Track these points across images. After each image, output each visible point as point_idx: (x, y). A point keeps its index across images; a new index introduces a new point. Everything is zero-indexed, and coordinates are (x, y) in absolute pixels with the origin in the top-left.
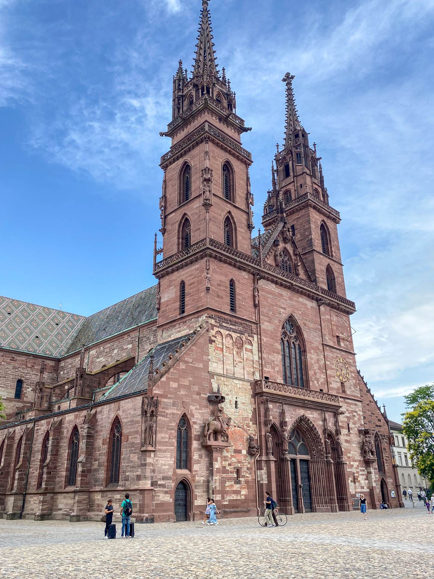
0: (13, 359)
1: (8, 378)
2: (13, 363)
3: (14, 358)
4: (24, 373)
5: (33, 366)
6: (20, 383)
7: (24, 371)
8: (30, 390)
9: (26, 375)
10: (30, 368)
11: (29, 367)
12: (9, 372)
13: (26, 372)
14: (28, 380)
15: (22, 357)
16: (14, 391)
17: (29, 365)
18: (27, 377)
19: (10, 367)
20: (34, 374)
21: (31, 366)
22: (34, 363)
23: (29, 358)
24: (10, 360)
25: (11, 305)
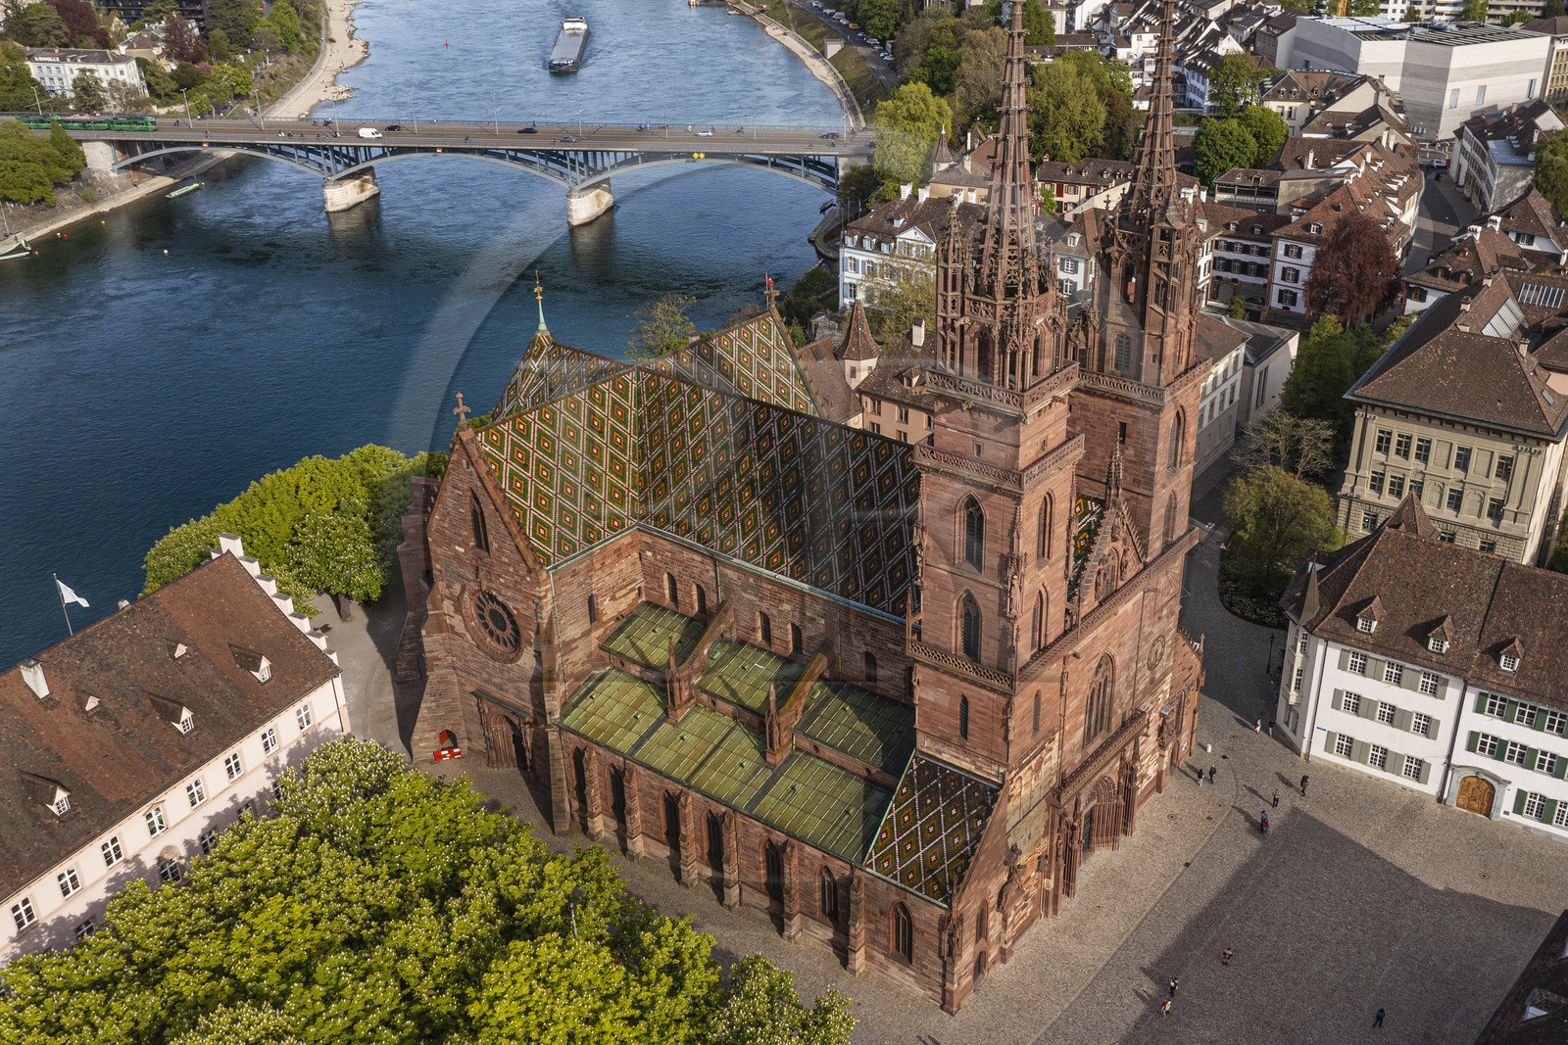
6: (591, 601)
8: (606, 602)
14: (602, 588)
16: (588, 619)
17: (598, 566)
19: (574, 587)
22: (604, 558)
25: (517, 439)
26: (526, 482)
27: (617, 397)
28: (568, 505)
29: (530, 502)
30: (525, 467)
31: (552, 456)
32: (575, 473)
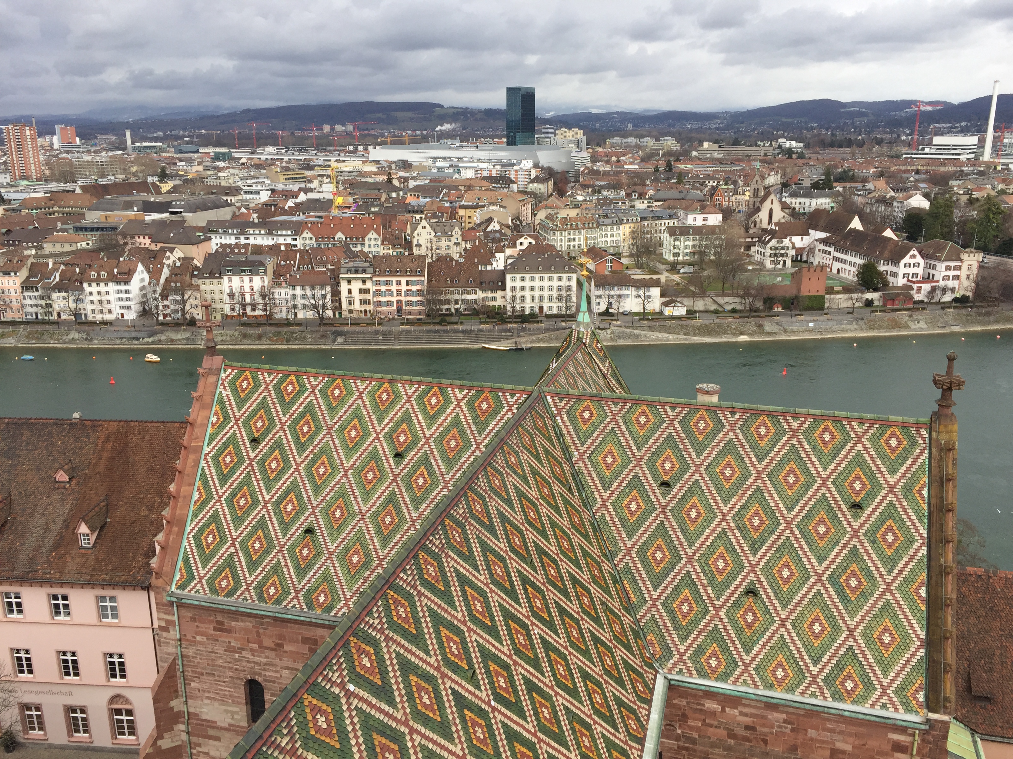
0: (220, 628)
1: (219, 676)
2: (224, 638)
3: (221, 623)
4: (256, 663)
5: (280, 646)
6: (253, 688)
7: (257, 659)
9: (265, 670)
10: (273, 649)
11: (267, 648)
12: (220, 662)
13: (264, 660)
14: (274, 682)
15: (242, 621)
16: (243, 710)
18: (267, 673)
19: (218, 648)
20: (288, 668)
21: (272, 645)
23: (262, 624)
24: (215, 629)
25: (273, 400)
26: (241, 461)
27: (466, 417)
28: (274, 527)
29: (225, 491)
30: (255, 441)
31: (301, 447)
32: (317, 489)
